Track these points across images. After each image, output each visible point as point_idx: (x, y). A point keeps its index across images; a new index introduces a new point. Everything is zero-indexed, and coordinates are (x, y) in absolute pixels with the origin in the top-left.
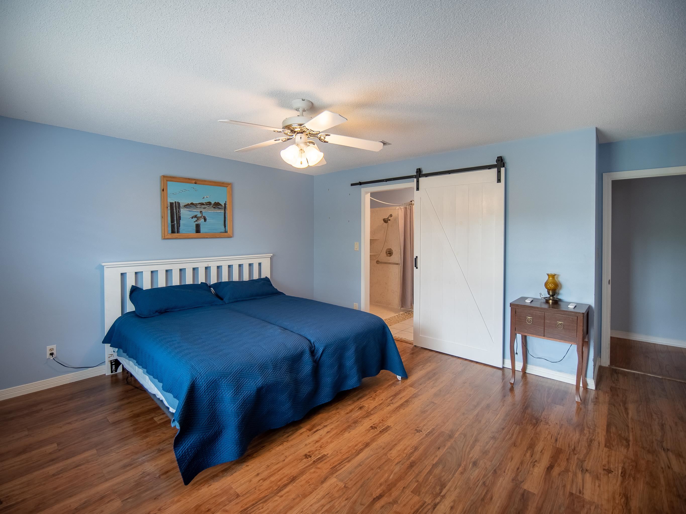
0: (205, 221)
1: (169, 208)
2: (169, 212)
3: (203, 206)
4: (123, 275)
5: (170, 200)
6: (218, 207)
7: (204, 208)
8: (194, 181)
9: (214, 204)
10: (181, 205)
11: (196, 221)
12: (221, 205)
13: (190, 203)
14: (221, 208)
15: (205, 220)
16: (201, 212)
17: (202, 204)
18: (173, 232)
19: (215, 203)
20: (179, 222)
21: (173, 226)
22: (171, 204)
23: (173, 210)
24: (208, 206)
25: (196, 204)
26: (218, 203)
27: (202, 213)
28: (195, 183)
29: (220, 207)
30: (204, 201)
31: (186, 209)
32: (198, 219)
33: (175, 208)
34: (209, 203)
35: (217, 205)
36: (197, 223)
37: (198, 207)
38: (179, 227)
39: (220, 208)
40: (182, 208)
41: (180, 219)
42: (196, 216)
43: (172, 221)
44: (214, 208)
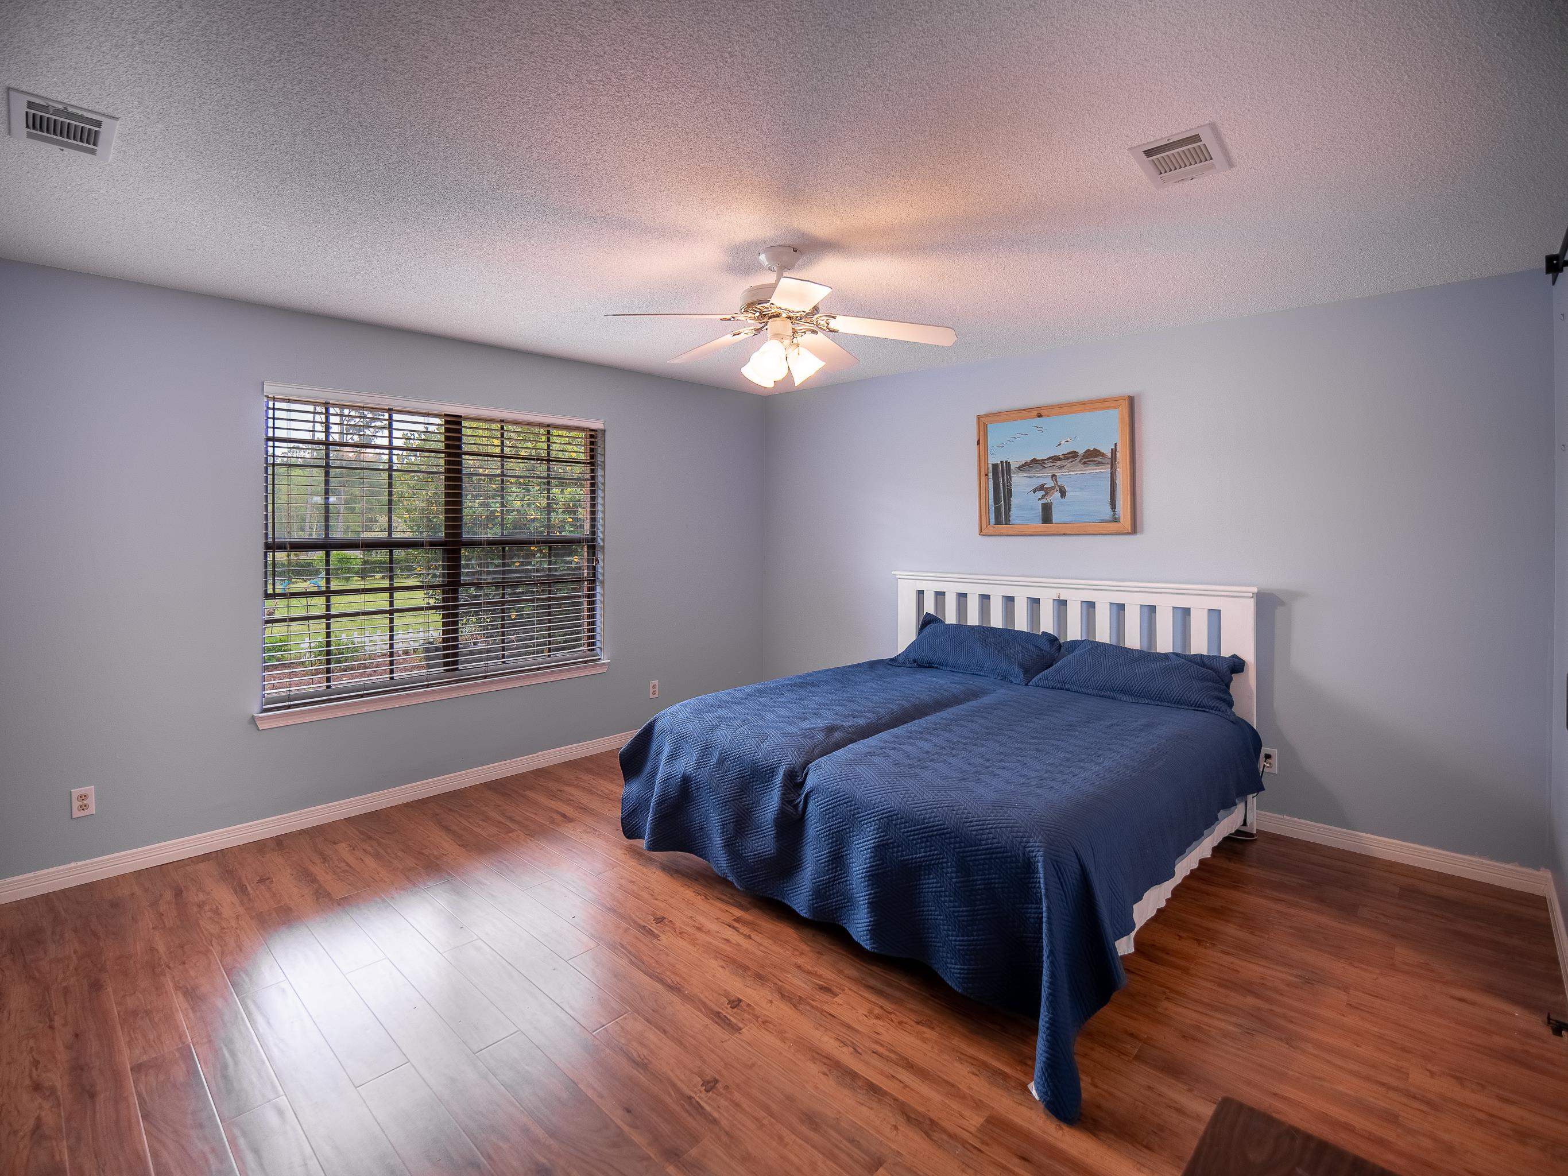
0: (1062, 497)
1: (990, 475)
2: (991, 482)
3: (1058, 463)
4: (920, 593)
5: (993, 460)
6: (1094, 461)
7: (1061, 467)
8: (1035, 413)
9: (1083, 456)
10: (1013, 467)
11: (1042, 498)
12: (1103, 455)
13: (1029, 459)
14: (1104, 461)
15: (1063, 494)
16: (1053, 476)
17: (1055, 459)
18: (998, 521)
19: (1088, 451)
20: (1009, 500)
21: (998, 511)
22: (995, 467)
23: (998, 478)
24: (1070, 460)
25: (1042, 460)
26: (1095, 450)
27: (1056, 480)
28: (1039, 417)
29: (1099, 459)
30: (1059, 452)
31: (1022, 474)
32: (1047, 494)
33: (1000, 475)
34: (1073, 455)
35: (1092, 456)
36: (1044, 501)
37: (1046, 466)
38: (1010, 511)
39: (1100, 463)
40: (1014, 473)
41: (1011, 496)
42: (1042, 487)
43: (997, 500)
44: (1085, 463)
